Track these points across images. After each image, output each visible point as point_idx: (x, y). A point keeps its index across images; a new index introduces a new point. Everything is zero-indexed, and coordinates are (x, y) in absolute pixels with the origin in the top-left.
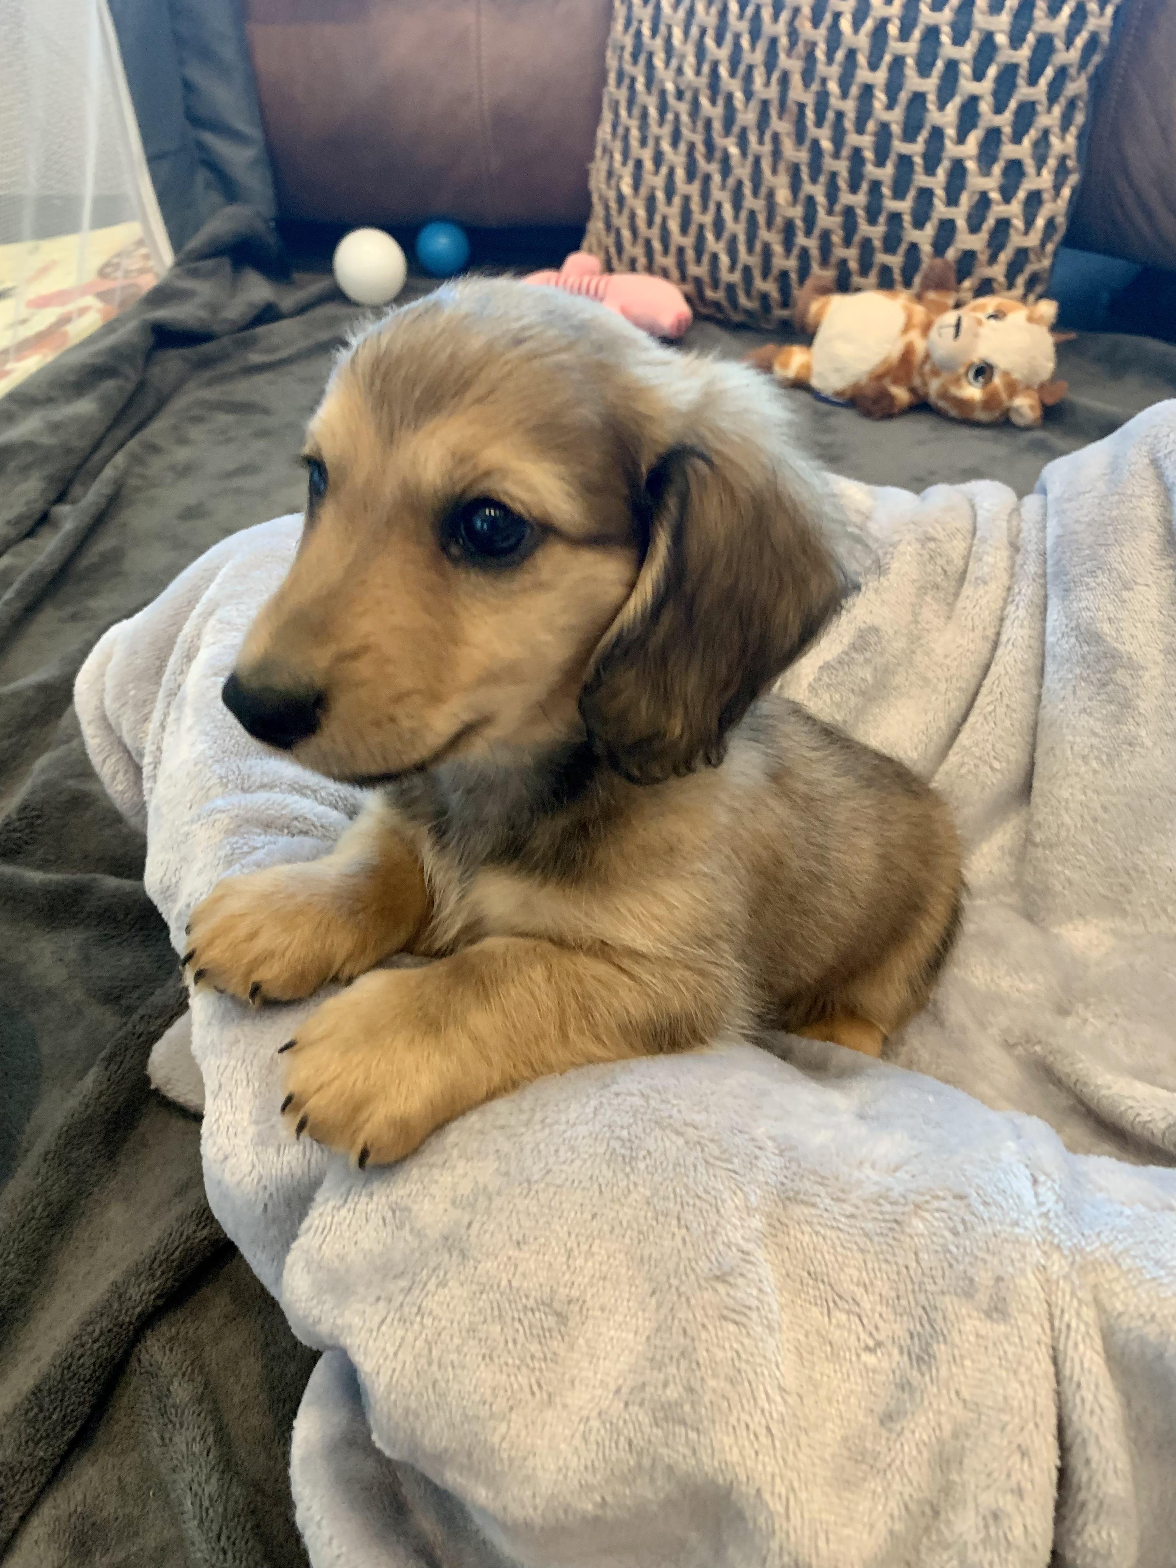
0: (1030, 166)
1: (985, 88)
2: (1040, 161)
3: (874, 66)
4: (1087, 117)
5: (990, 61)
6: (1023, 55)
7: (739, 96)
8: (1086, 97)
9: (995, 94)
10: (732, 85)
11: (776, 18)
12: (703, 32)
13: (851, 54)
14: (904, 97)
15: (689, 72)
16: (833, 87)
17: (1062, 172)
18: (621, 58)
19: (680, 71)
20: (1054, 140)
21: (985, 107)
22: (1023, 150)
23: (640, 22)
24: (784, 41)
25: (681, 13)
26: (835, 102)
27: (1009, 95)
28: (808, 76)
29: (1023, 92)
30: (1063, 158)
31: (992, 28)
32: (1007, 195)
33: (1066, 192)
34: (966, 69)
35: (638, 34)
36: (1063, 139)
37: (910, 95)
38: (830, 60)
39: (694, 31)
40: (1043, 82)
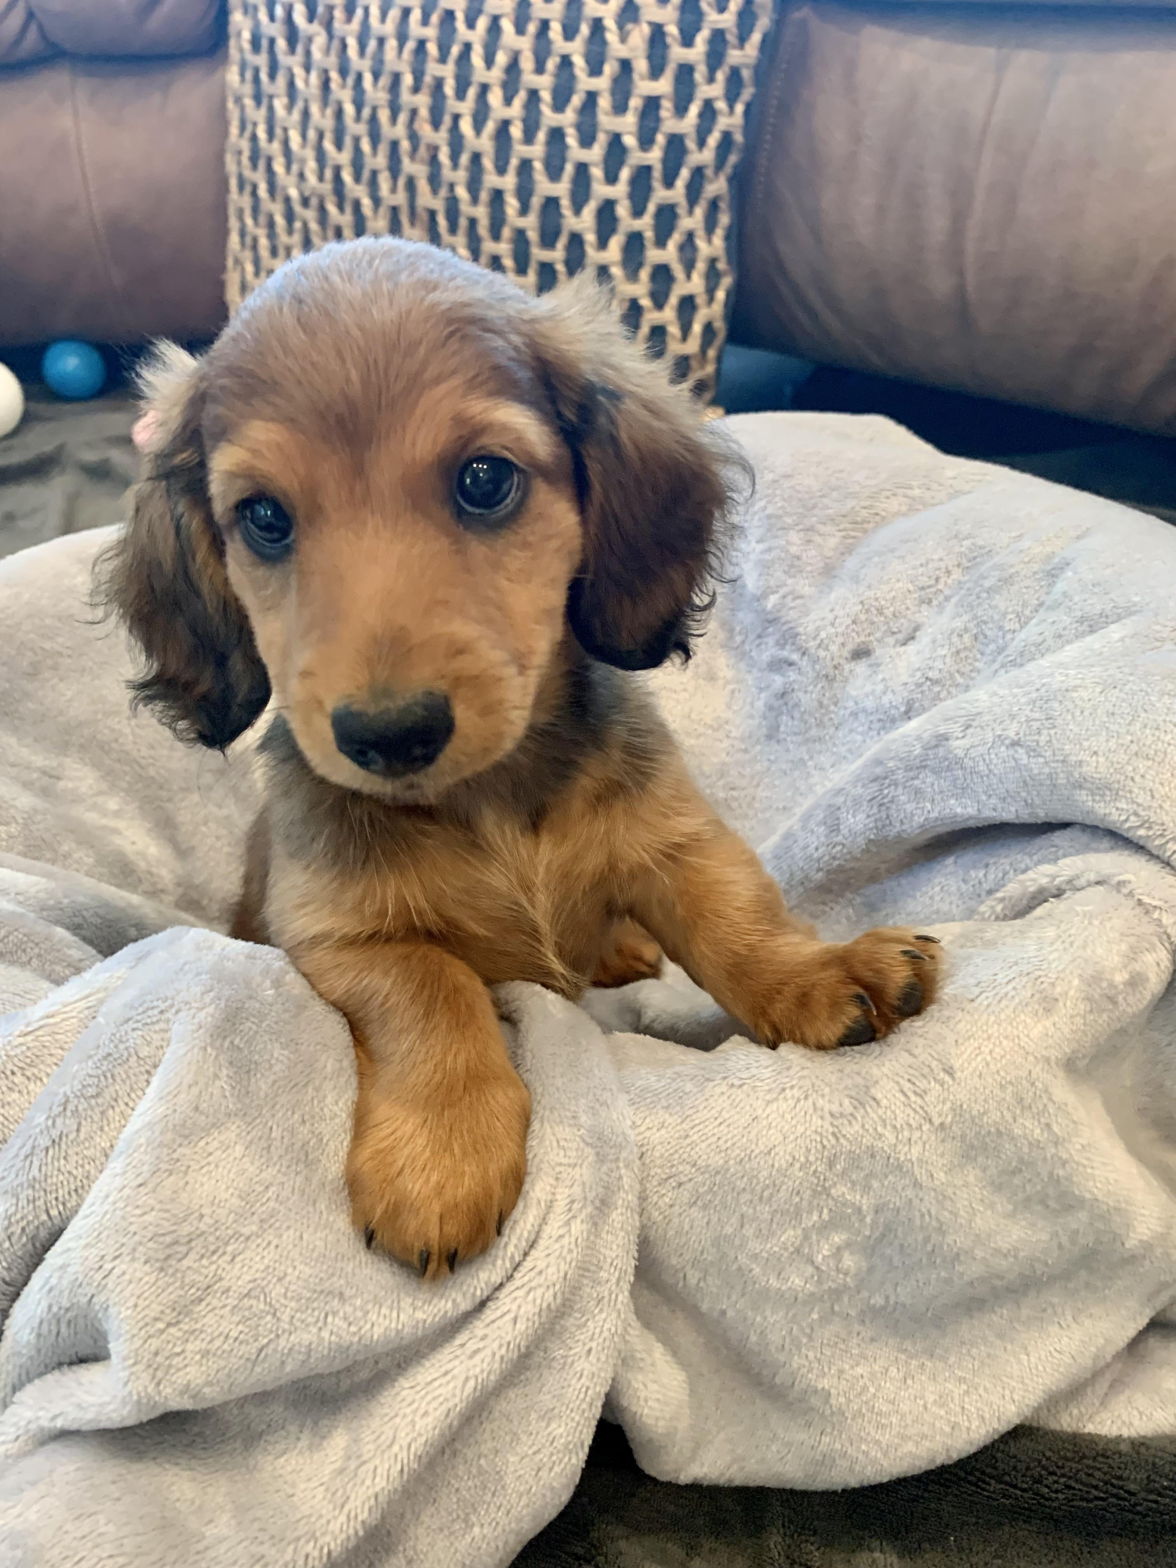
0: (678, 270)
1: (620, 190)
2: (689, 266)
3: (501, 170)
4: (732, 219)
5: (620, 163)
6: (654, 156)
7: (366, 203)
8: (727, 198)
9: (632, 196)
10: (358, 191)
11: (394, 119)
12: (321, 136)
13: (476, 158)
14: (536, 202)
15: (312, 179)
16: (462, 192)
17: (712, 276)
18: (239, 163)
19: (301, 176)
20: (701, 243)
21: (622, 210)
22: (670, 254)
23: (255, 124)
24: (405, 145)
25: (296, 116)
26: (466, 208)
27: (646, 199)
28: (434, 180)
29: (660, 195)
30: (712, 262)
31: (618, 129)
32: (659, 301)
33: (721, 295)
34: (597, 172)
35: (254, 138)
36: (709, 241)
37: (543, 200)
38: (455, 165)
39: (312, 134)
40: (681, 183)
